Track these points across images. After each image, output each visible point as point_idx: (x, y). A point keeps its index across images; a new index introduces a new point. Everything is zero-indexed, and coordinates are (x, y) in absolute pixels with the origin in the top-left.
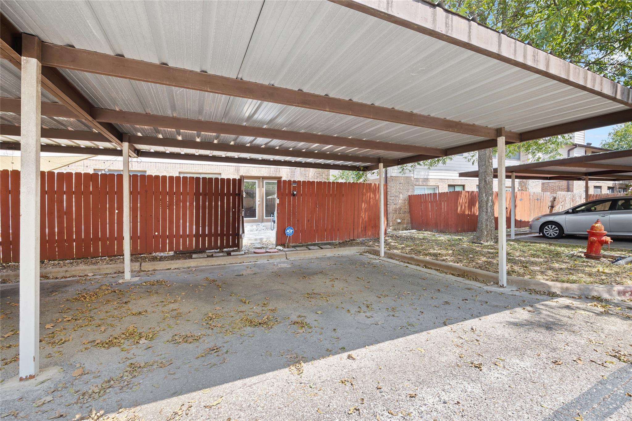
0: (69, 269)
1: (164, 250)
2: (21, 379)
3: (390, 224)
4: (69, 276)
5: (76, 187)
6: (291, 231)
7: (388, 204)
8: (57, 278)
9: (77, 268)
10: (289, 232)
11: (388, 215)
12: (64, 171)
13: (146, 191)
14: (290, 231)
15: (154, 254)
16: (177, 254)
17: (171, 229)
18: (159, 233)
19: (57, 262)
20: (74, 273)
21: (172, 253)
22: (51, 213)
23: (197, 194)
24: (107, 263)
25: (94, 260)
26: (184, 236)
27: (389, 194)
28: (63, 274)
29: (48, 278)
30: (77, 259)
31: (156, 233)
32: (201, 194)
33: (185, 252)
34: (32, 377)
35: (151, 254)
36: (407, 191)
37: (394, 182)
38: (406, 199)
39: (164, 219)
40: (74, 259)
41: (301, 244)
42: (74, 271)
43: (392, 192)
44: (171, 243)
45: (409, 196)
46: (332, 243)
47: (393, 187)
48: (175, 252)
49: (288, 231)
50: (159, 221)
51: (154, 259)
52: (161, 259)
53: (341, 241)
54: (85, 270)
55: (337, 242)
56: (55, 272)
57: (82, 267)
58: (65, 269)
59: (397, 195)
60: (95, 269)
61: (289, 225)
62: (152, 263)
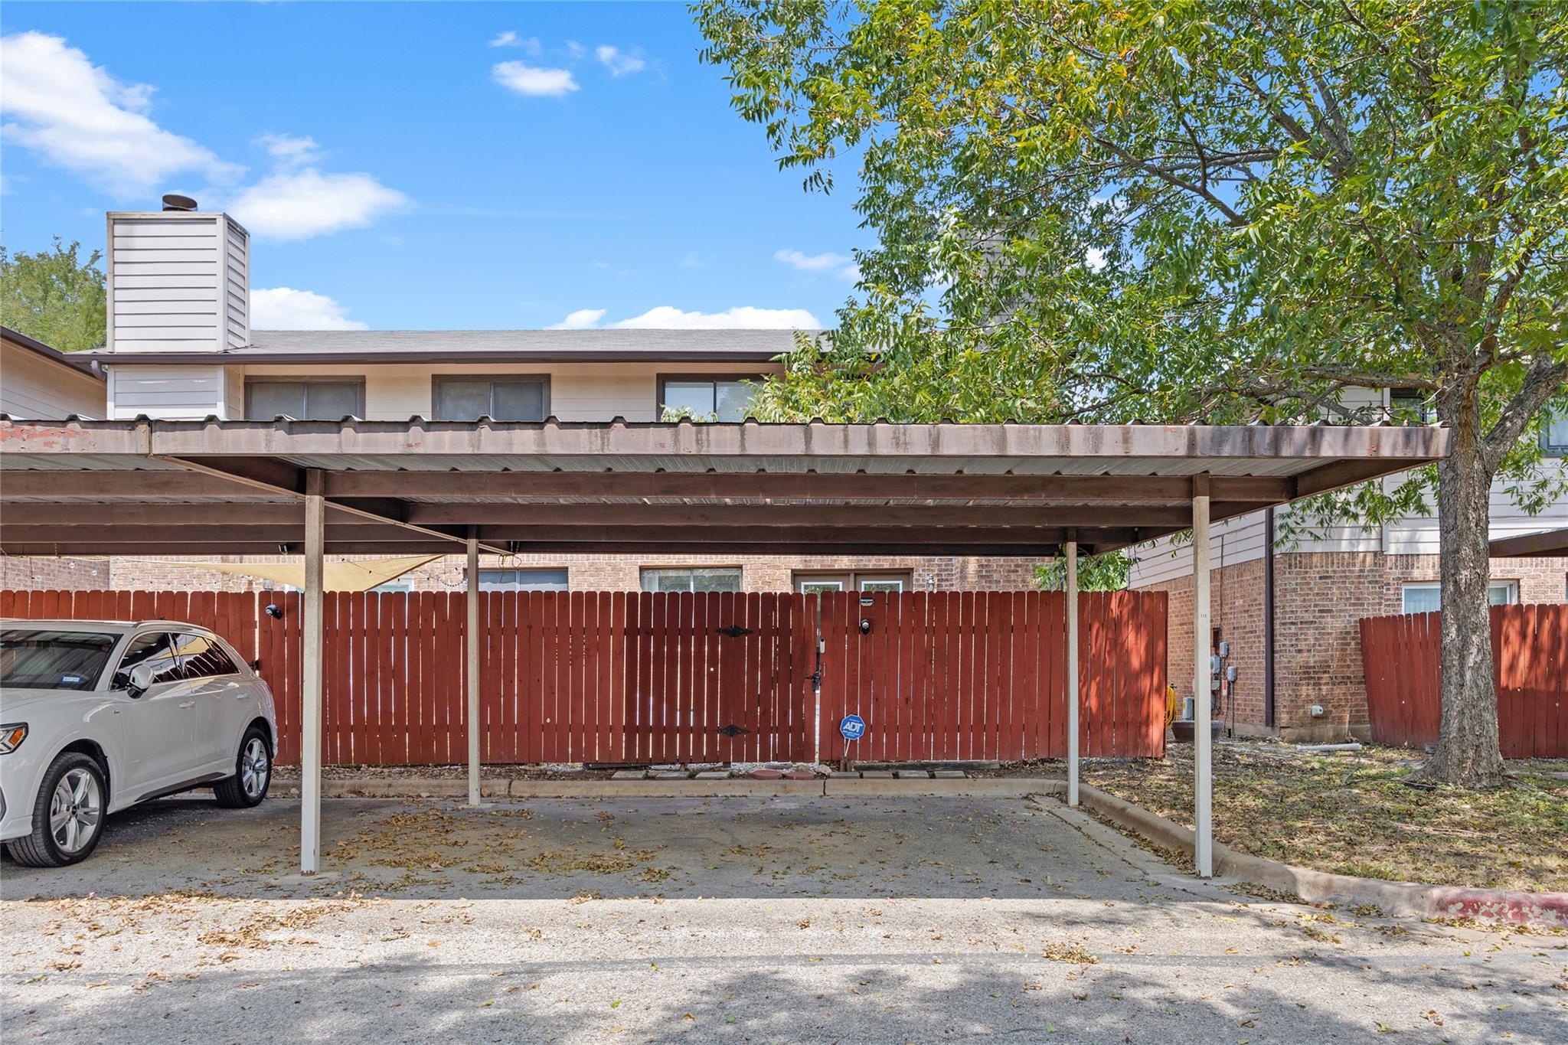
0: (394, 783)
1: (562, 758)
2: (303, 874)
3: (1280, 719)
4: (392, 794)
5: (410, 621)
6: (858, 726)
7: (1277, 652)
8: (374, 796)
9: (408, 781)
10: (850, 728)
11: (1277, 688)
12: (393, 587)
13: (530, 627)
14: (854, 727)
15: (544, 766)
16: (589, 769)
17: (576, 711)
18: (553, 720)
19: (379, 769)
20: (400, 790)
21: (579, 766)
22: (372, 674)
23: (631, 632)
24: (457, 777)
25: (437, 771)
26: (605, 730)
27: (1279, 615)
28: (384, 791)
29: (360, 793)
30: (412, 766)
31: (548, 721)
32: (638, 632)
33: (606, 766)
34: (312, 873)
35: (538, 765)
36: (1355, 604)
37: (1298, 573)
38: (1348, 633)
39: (563, 689)
40: (406, 766)
41: (885, 764)
42: (401, 785)
43: (1288, 609)
44: (577, 743)
45: (1361, 620)
46: (980, 765)
47: (1294, 590)
48: (586, 765)
49: (848, 726)
50: (554, 693)
51: (542, 775)
52: (555, 776)
53: (1007, 762)
54: (417, 786)
55: (995, 763)
56: (373, 786)
57: (416, 780)
58: (387, 781)
59: (1309, 617)
60: (434, 786)
61: (852, 711)
62: (533, 782)
